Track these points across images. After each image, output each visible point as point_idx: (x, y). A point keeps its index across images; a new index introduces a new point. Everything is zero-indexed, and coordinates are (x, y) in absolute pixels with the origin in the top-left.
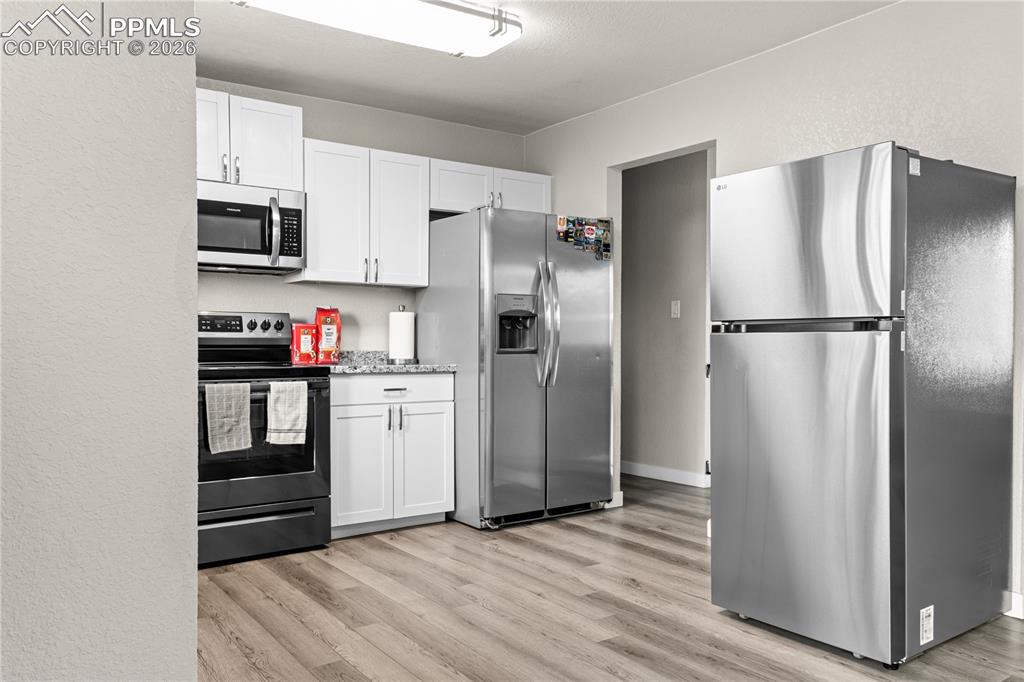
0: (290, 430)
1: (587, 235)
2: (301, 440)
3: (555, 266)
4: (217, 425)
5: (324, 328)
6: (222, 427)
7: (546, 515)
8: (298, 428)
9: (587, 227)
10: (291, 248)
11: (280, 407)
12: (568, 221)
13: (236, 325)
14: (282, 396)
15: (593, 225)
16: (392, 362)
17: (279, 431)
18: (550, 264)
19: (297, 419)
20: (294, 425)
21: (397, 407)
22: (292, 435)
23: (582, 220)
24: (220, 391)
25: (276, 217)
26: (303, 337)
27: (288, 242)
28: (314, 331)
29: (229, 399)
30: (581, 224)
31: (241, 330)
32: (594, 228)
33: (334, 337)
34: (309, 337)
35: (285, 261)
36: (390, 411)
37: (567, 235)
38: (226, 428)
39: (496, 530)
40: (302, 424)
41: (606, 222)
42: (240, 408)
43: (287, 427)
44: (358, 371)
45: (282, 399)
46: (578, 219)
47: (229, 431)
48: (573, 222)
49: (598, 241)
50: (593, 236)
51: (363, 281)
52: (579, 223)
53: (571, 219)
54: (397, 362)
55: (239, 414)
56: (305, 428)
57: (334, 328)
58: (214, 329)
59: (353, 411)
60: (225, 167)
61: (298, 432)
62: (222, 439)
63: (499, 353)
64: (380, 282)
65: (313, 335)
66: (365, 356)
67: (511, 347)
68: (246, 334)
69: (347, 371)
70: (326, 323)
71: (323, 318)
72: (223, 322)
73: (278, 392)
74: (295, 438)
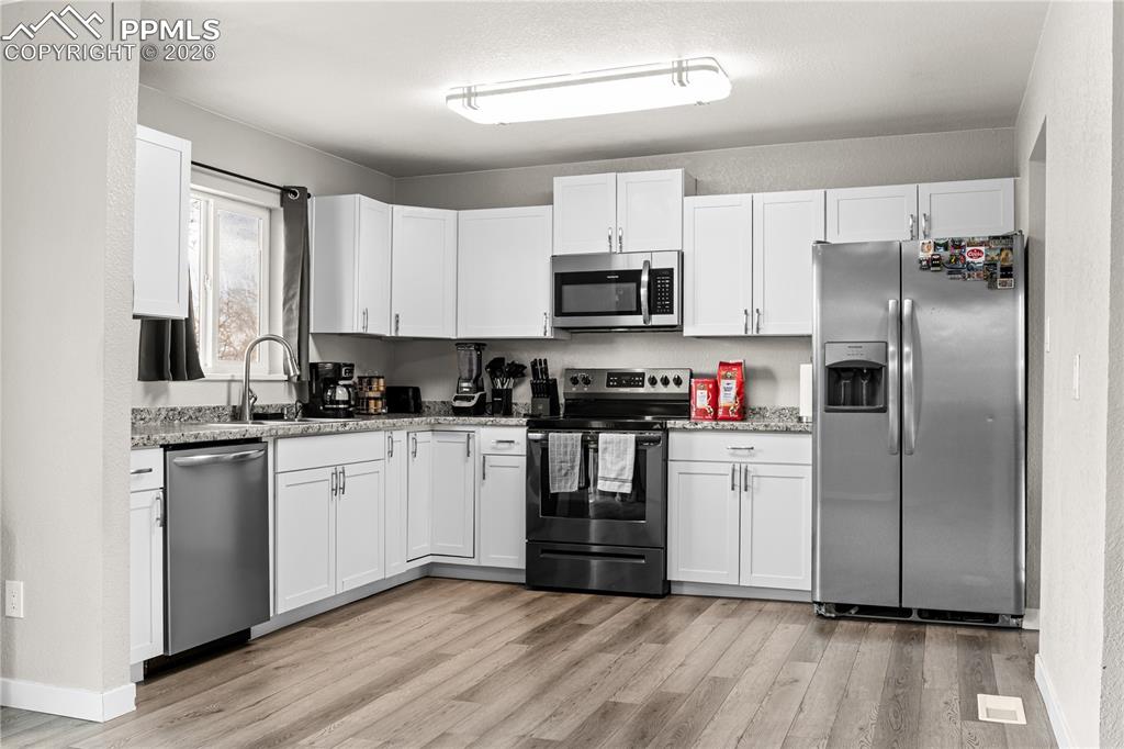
0: (615, 479)
1: (968, 259)
2: (627, 489)
3: (913, 306)
4: (557, 468)
5: (723, 384)
6: (560, 470)
7: (915, 617)
8: (624, 477)
9: (968, 249)
10: (663, 306)
11: (607, 456)
12: (936, 245)
13: (638, 381)
14: (610, 447)
15: (981, 244)
16: (800, 419)
17: (606, 479)
18: (907, 304)
19: (623, 469)
20: (621, 475)
21: (743, 466)
22: (618, 483)
23: (961, 241)
24: (559, 438)
25: (645, 278)
26: (699, 392)
27: (662, 301)
28: (711, 386)
29: (566, 446)
30: (960, 247)
31: (643, 386)
32: (983, 249)
33: (733, 393)
34: (706, 392)
35: (657, 320)
36: (734, 470)
37: (933, 264)
38: (563, 472)
39: (830, 618)
40: (629, 474)
41: (1004, 237)
42: (574, 454)
43: (613, 476)
44: (699, 426)
45: (610, 449)
46: (953, 241)
47: (566, 474)
48: (945, 246)
49: (990, 264)
50: (982, 259)
51: (743, 334)
52: (957, 244)
53: (942, 242)
54: (804, 420)
55: (573, 461)
56: (631, 478)
57: (733, 383)
58: (620, 385)
59: (696, 468)
60: (610, 238)
61: (624, 481)
62: (561, 481)
63: (827, 411)
64: (761, 333)
65: (709, 390)
66: (780, 413)
67: (853, 405)
68: (647, 389)
69: (688, 426)
70: (726, 377)
71: (723, 373)
72: (628, 378)
73: (606, 443)
74: (620, 487)
